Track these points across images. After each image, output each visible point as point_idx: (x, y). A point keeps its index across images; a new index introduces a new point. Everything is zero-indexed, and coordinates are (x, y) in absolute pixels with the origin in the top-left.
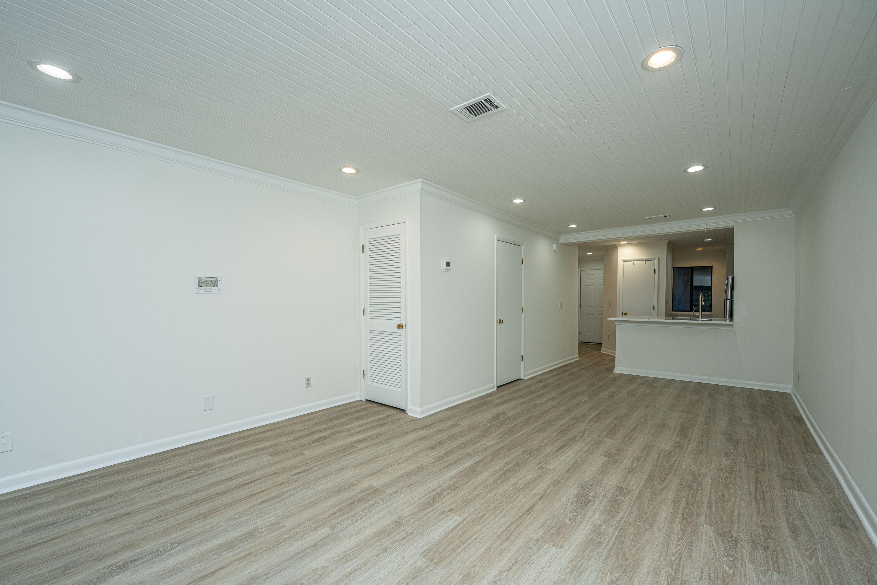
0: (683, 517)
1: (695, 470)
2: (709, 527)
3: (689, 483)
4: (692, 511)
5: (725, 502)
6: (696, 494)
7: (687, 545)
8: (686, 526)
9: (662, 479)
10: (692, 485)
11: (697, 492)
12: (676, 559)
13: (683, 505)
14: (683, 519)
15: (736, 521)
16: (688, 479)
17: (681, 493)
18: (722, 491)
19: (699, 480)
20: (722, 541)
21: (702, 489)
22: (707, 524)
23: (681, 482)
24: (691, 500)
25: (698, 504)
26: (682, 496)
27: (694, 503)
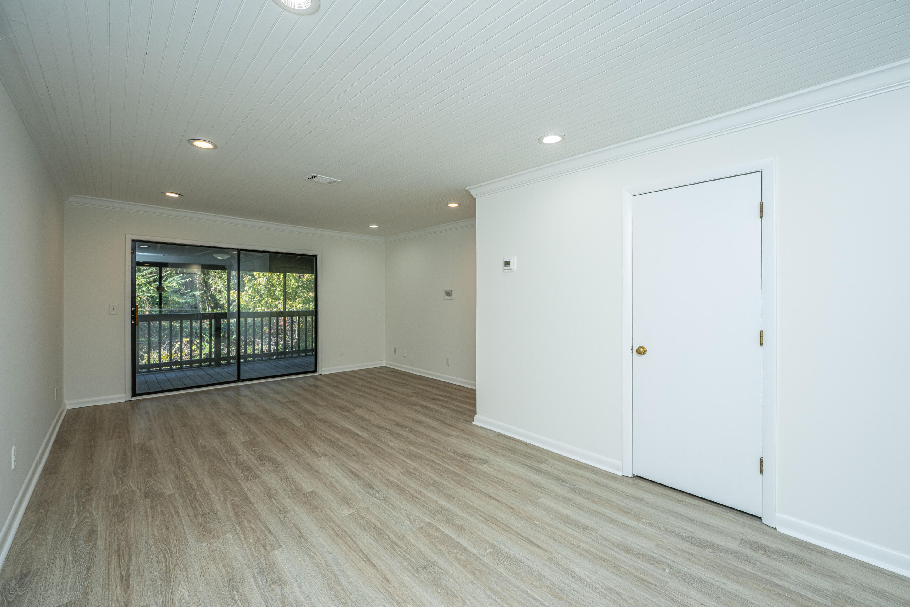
0: (193, 489)
1: (214, 540)
2: (170, 494)
3: (208, 520)
4: (189, 496)
5: (163, 522)
6: (194, 512)
7: (180, 476)
8: (187, 485)
9: (236, 506)
10: (204, 519)
11: (195, 515)
12: (182, 468)
13: (199, 496)
14: (191, 487)
15: (148, 511)
16: (212, 523)
17: (208, 504)
18: (170, 533)
19: (200, 529)
20: (156, 491)
21: (191, 520)
22: (172, 494)
23: (216, 516)
24: (195, 504)
25: (187, 505)
26: (205, 502)
27: (191, 503)
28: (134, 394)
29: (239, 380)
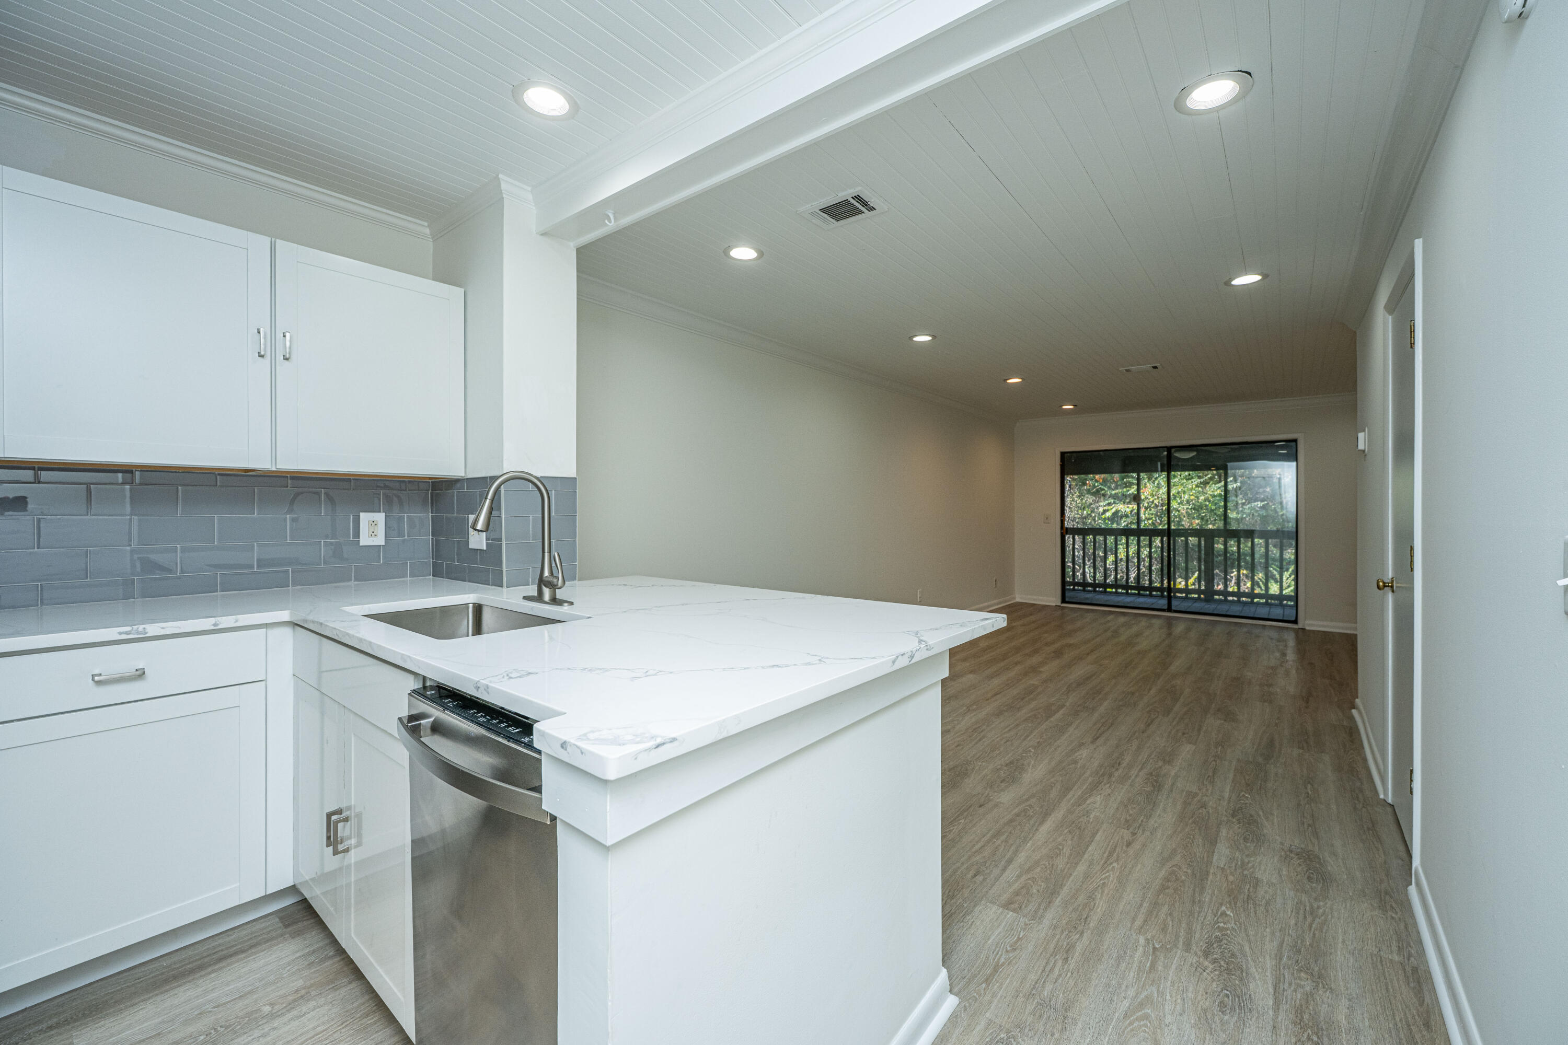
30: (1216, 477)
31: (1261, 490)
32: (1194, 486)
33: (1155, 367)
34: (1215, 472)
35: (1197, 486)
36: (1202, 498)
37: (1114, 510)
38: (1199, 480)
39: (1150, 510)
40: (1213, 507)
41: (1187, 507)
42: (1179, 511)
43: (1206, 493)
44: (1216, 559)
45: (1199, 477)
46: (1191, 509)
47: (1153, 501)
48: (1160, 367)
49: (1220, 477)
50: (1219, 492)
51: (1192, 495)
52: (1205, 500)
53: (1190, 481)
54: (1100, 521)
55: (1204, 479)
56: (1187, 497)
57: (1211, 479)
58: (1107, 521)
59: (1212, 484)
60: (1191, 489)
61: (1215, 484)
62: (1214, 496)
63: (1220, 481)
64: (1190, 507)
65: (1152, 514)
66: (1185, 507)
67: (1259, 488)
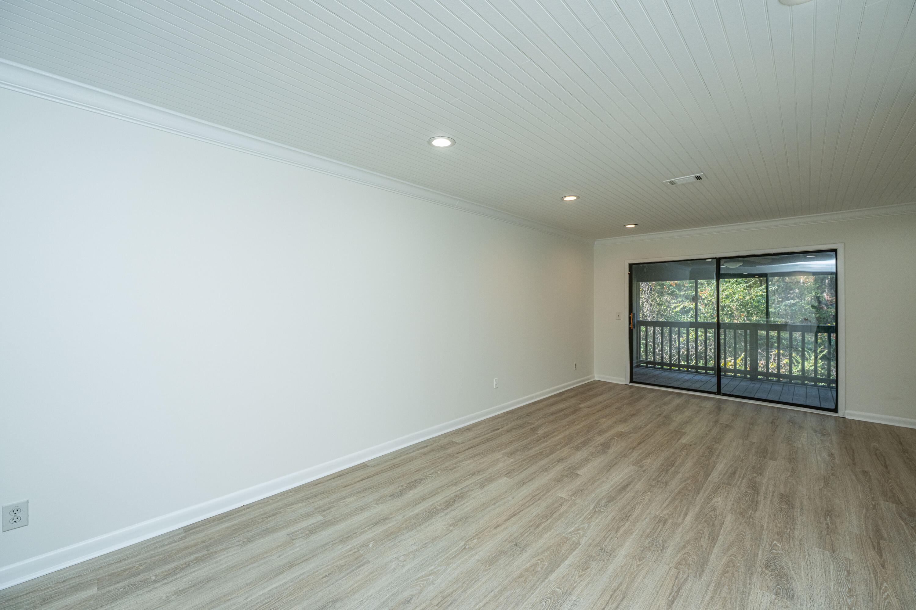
28: (632, 381)
29: (719, 392)
30: (758, 282)
31: (792, 292)
32: (742, 289)
33: (698, 178)
34: (757, 279)
35: (744, 289)
36: (748, 298)
37: (682, 306)
38: (746, 285)
39: (709, 306)
40: (757, 304)
41: (737, 304)
42: (730, 307)
43: (751, 294)
44: (759, 342)
45: (746, 283)
46: (740, 305)
47: (711, 300)
48: (703, 177)
49: (761, 282)
50: (760, 293)
51: (740, 296)
52: (750, 299)
53: (739, 286)
54: (673, 313)
55: (749, 284)
56: (737, 297)
57: (754, 283)
58: (678, 313)
59: (755, 287)
60: (740, 291)
61: (758, 288)
62: (757, 296)
63: (761, 286)
64: (738, 304)
65: (711, 309)
66: (735, 304)
67: (790, 290)
